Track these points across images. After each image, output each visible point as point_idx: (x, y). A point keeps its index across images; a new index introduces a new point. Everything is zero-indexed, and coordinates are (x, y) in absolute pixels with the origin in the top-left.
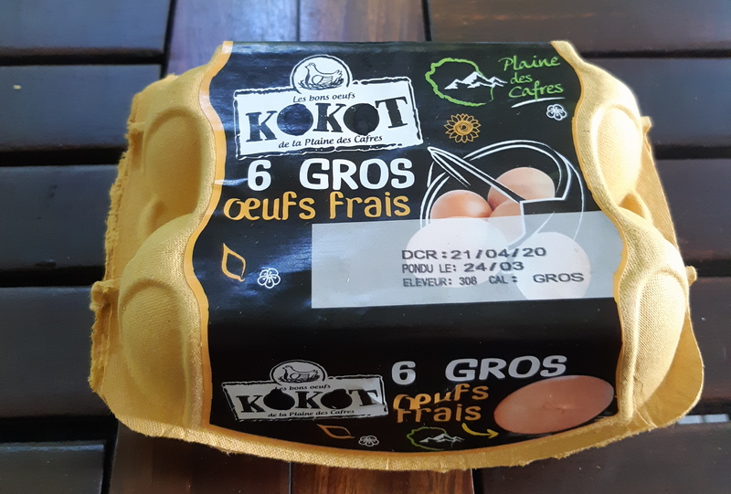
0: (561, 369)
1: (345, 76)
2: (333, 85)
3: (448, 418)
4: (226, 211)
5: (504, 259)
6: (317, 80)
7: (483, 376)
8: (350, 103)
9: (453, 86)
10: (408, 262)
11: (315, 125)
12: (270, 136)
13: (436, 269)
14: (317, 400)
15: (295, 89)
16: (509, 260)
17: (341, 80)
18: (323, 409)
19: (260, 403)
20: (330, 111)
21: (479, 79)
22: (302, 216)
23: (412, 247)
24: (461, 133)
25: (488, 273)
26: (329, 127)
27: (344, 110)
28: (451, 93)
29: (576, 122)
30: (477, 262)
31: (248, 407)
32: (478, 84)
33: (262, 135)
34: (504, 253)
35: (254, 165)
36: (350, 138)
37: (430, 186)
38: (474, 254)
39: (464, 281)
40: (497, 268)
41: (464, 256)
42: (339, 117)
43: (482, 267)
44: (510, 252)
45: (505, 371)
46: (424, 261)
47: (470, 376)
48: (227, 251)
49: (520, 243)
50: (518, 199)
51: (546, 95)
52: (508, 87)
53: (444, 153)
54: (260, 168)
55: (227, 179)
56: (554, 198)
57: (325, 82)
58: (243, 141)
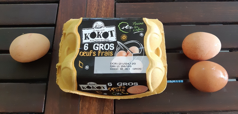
0: (138, 84)
3: (119, 91)
4: (80, 54)
7: (124, 85)
9: (123, 28)
10: (111, 65)
12: (88, 39)
13: (116, 66)
14: (95, 88)
16: (129, 65)
18: (97, 89)
19: (86, 88)
22: (93, 55)
23: (112, 62)
25: (125, 68)
26: (99, 37)
27: (102, 33)
29: (145, 37)
32: (128, 28)
35: (85, 45)
36: (103, 39)
37: (117, 50)
38: (123, 64)
40: (127, 66)
41: (121, 64)
42: (101, 35)
43: (124, 66)
45: (127, 84)
46: (114, 65)
47: (122, 85)
48: (80, 62)
49: (131, 62)
50: (132, 53)
51: (140, 31)
52: (133, 29)
53: (120, 43)
55: (80, 48)
56: (138, 53)
57: (99, 27)
58: (83, 40)
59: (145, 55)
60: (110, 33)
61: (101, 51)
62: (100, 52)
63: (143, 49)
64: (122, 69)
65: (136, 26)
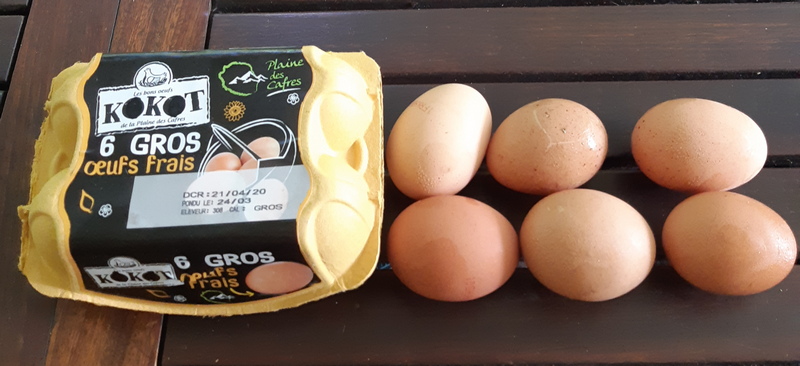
0: (272, 259)
1: (168, 77)
2: (160, 83)
3: (220, 285)
4: (86, 170)
5: (241, 196)
6: (150, 81)
7: (229, 263)
8: (168, 95)
9: (234, 82)
10: (186, 200)
12: (117, 120)
13: (202, 203)
14: (140, 276)
15: (136, 87)
16: (244, 197)
17: (165, 80)
18: (146, 281)
19: (109, 278)
20: (155, 101)
21: (251, 77)
22: (130, 172)
23: (190, 191)
24: (233, 114)
25: (230, 205)
26: (153, 112)
27: (164, 100)
28: (232, 86)
29: (303, 105)
30: (226, 199)
31: (103, 281)
32: (250, 80)
33: (112, 119)
34: (242, 193)
35: (105, 140)
36: (165, 120)
37: (208, 150)
38: (224, 194)
39: (216, 210)
40: (236, 202)
43: (228, 202)
44: (246, 192)
46: (196, 199)
47: (221, 263)
48: (84, 194)
49: (252, 186)
50: (257, 157)
51: (290, 87)
52: (268, 81)
53: (221, 128)
54: (108, 141)
55: (88, 149)
56: (278, 157)
57: (155, 81)
58: (100, 124)
59: (299, 162)
61: (155, 158)
62: (152, 160)
63: (293, 143)
64: (221, 210)
65: (278, 71)
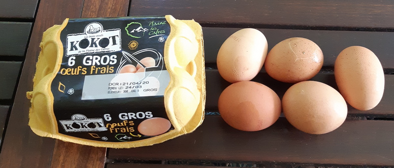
0: (152, 116)
2: (97, 32)
3: (125, 131)
4: (61, 73)
6: (92, 31)
7: (130, 118)
8: (101, 38)
9: (133, 31)
10: (110, 86)
11: (90, 45)
12: (76, 49)
13: (118, 88)
14: (86, 125)
15: (85, 34)
16: (138, 85)
17: (100, 30)
18: (89, 128)
19: (71, 126)
20: (95, 41)
21: (141, 29)
22: (83, 73)
23: (112, 82)
24: (132, 46)
25: (132, 89)
26: (94, 46)
27: (99, 40)
28: (132, 34)
29: (166, 42)
30: (129, 86)
31: (68, 128)
32: (140, 31)
33: (74, 49)
34: (137, 83)
35: (70, 58)
36: (100, 49)
37: (121, 63)
38: (129, 84)
39: (125, 91)
40: (134, 87)
41: (126, 84)
42: (97, 43)
44: (139, 83)
46: (115, 86)
47: (127, 118)
48: (60, 84)
49: (142, 80)
50: (144, 67)
51: (160, 34)
52: (149, 31)
53: (126, 53)
54: (72, 59)
55: (62, 62)
56: (154, 67)
57: (95, 31)
58: (68, 51)
59: (165, 69)
60: (111, 40)
62: (93, 68)
63: (161, 60)
65: (154, 27)
